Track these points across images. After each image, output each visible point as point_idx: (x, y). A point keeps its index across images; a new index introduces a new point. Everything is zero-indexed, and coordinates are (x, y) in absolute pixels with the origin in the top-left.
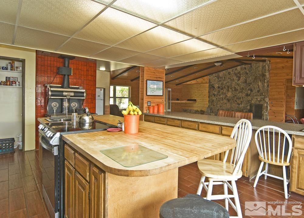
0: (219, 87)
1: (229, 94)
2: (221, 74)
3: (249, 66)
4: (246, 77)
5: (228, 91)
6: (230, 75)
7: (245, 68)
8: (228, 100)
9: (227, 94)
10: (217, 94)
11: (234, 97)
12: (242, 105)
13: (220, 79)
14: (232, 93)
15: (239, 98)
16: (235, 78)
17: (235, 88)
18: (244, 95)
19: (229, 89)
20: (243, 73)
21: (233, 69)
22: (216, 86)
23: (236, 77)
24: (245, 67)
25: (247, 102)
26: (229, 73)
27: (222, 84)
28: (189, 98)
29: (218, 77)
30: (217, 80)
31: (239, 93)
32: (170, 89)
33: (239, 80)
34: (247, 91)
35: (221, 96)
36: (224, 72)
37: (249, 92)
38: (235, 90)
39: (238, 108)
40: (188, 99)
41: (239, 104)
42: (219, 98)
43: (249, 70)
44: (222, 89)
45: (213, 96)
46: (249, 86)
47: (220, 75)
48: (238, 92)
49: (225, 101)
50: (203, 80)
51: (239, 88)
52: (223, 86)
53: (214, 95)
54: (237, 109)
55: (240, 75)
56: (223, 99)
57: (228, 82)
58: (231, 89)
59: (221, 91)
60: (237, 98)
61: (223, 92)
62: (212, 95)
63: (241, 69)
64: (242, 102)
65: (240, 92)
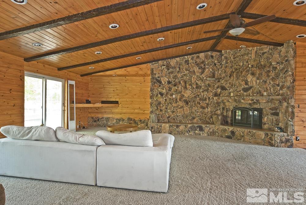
0: (169, 82)
1: (188, 94)
2: (173, 62)
3: (218, 54)
4: (213, 70)
5: (185, 88)
6: (188, 64)
7: (212, 57)
8: (187, 103)
9: (184, 92)
10: (167, 93)
11: (195, 97)
12: (208, 108)
13: (171, 70)
14: (193, 92)
15: (204, 99)
16: (196, 69)
17: (197, 84)
18: (211, 95)
19: (187, 85)
20: (208, 63)
21: (192, 56)
22: (164, 80)
23: (199, 68)
24: (213, 54)
25: (217, 105)
26: (187, 62)
27: (175, 77)
28: (104, 100)
29: (168, 67)
30: (166, 70)
31: (203, 92)
32: (73, 83)
33: (202, 73)
34: (216, 90)
35: (174, 96)
36: (178, 59)
37: (219, 90)
38: (197, 87)
39: (202, 113)
40: (102, 101)
41: (203, 108)
42: (170, 99)
43: (218, 60)
44: (175, 86)
45: (159, 96)
46: (219, 81)
47: (172, 64)
48: (201, 90)
49: (181, 104)
50: (139, 69)
51: (203, 85)
52: (177, 81)
53: (162, 94)
54: (201, 115)
55: (205, 65)
56: (177, 100)
57: (184, 75)
58: (190, 85)
59: (174, 88)
60: (200, 99)
61: (177, 90)
62: (157, 95)
63: (206, 57)
64: (208, 104)
65: (205, 90)
